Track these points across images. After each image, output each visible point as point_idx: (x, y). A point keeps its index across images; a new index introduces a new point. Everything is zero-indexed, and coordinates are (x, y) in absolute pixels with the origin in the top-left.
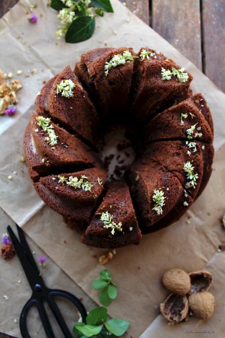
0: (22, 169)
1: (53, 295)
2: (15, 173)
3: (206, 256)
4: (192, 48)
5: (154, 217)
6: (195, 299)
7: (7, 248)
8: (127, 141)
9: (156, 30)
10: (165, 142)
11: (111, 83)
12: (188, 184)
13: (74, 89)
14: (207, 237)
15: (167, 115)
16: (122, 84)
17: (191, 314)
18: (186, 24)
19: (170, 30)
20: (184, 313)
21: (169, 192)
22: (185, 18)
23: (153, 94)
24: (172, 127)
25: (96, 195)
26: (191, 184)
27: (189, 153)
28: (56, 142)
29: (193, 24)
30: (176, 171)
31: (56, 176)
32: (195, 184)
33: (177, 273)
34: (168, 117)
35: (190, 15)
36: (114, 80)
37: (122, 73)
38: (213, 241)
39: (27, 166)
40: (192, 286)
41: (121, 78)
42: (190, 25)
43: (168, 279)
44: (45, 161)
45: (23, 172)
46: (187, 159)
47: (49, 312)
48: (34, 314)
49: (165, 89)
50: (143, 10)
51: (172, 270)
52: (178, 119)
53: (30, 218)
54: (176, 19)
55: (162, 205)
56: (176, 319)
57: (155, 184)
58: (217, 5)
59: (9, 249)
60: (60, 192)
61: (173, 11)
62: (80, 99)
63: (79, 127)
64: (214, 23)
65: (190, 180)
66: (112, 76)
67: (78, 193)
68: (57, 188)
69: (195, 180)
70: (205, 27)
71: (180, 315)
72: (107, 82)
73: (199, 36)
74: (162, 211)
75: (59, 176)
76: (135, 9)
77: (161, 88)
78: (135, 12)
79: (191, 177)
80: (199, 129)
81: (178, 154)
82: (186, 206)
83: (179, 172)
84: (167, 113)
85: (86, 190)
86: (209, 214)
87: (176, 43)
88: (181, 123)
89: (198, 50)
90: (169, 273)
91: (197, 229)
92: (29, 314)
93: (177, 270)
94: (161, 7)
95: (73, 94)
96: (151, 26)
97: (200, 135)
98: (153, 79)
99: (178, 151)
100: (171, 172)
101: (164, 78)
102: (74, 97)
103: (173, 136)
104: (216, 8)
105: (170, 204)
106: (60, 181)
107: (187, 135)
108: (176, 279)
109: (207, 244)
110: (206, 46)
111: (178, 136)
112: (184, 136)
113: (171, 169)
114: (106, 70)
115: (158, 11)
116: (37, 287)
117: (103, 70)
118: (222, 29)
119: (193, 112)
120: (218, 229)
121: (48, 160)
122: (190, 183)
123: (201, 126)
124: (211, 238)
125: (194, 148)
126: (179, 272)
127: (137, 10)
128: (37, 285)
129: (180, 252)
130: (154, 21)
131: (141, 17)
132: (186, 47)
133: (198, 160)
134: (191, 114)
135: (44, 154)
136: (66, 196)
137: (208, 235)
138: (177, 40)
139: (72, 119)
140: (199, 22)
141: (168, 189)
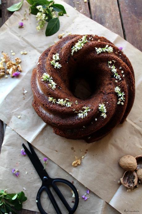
1: (55, 182)
4: (117, 27)
9: (95, 20)
12: (120, 99)
17: (140, 182)
18: (111, 14)
19: (102, 19)
20: (136, 181)
21: (108, 104)
22: (110, 11)
24: (105, 71)
27: (116, 81)
29: (115, 14)
30: (110, 93)
32: (123, 99)
33: (128, 157)
35: (113, 9)
40: (138, 166)
42: (113, 14)
43: (123, 162)
46: (116, 85)
47: (54, 193)
48: (45, 196)
50: (86, 9)
51: (125, 156)
52: (107, 66)
53: (35, 137)
54: (105, 12)
55: (105, 112)
56: (132, 185)
58: (127, 2)
61: (103, 8)
64: (127, 12)
65: (120, 97)
69: (123, 96)
70: (123, 15)
71: (134, 183)
73: (120, 20)
74: (106, 115)
76: (81, 10)
78: (81, 11)
79: (120, 95)
81: (110, 84)
83: (112, 93)
87: (107, 26)
88: (109, 67)
89: (121, 28)
90: (123, 158)
92: (41, 196)
93: (127, 156)
94: (96, 7)
96: (91, 18)
99: (110, 82)
104: (127, 4)
105: (110, 111)
108: (127, 160)
110: (124, 25)
115: (94, 9)
116: (45, 179)
118: (132, 15)
119: (114, 59)
123: (121, 66)
126: (129, 157)
127: (82, 10)
128: (44, 177)
130: (93, 15)
131: (85, 14)
132: (113, 27)
133: (123, 84)
134: (113, 61)
138: (108, 24)
140: (119, 12)
141: (107, 103)
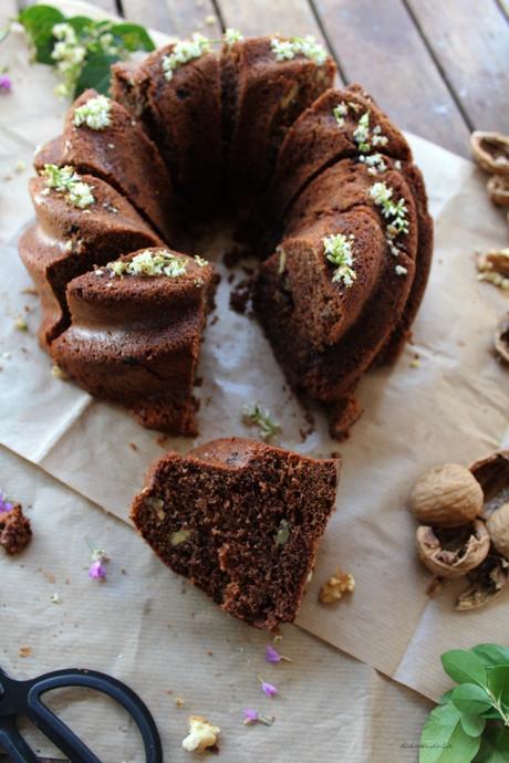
0: (21, 346)
2: (6, 355)
3: (490, 433)
5: (341, 297)
6: (501, 518)
7: (10, 516)
8: (241, 247)
10: (320, 177)
11: (180, 93)
12: (391, 227)
13: (111, 112)
14: (476, 392)
15: (307, 122)
16: (204, 92)
21: (355, 240)
23: (266, 92)
24: (324, 138)
25: (200, 280)
26: (397, 226)
27: (372, 171)
28: (90, 199)
30: (357, 204)
31: (103, 268)
32: (405, 225)
34: (309, 126)
36: (186, 85)
37: (198, 69)
38: (493, 399)
39: (32, 336)
41: (200, 79)
43: (424, 494)
44: (74, 245)
45: (24, 350)
49: (288, 73)
52: (331, 121)
55: (350, 262)
57: (322, 233)
59: (14, 519)
60: (116, 291)
62: (126, 129)
63: (135, 189)
65: (393, 218)
66: (181, 79)
67: (159, 284)
68: (110, 285)
69: (403, 215)
72: (172, 93)
74: (353, 275)
75: (109, 265)
77: (280, 73)
79: (393, 210)
80: (378, 129)
81: (352, 180)
82: (403, 275)
83: (364, 204)
84: (305, 119)
85: (175, 273)
86: (461, 344)
88: (337, 123)
91: (447, 379)
95: (111, 119)
97: (384, 140)
98: (260, 65)
99: (349, 176)
100: (348, 209)
101: (280, 57)
102: (114, 125)
103: (329, 155)
105: (366, 260)
106: (113, 274)
107: (357, 144)
109: (483, 407)
111: (339, 150)
112: (353, 146)
113: (345, 207)
114: (167, 71)
117: (161, 72)
119: (355, 101)
120: (492, 369)
121: (79, 239)
122: (394, 223)
123: (381, 125)
124: (486, 392)
125: (379, 164)
129: (429, 435)
133: (395, 177)
134: (352, 104)
135: (69, 229)
136: (133, 294)
137: (477, 386)
139: (115, 168)
